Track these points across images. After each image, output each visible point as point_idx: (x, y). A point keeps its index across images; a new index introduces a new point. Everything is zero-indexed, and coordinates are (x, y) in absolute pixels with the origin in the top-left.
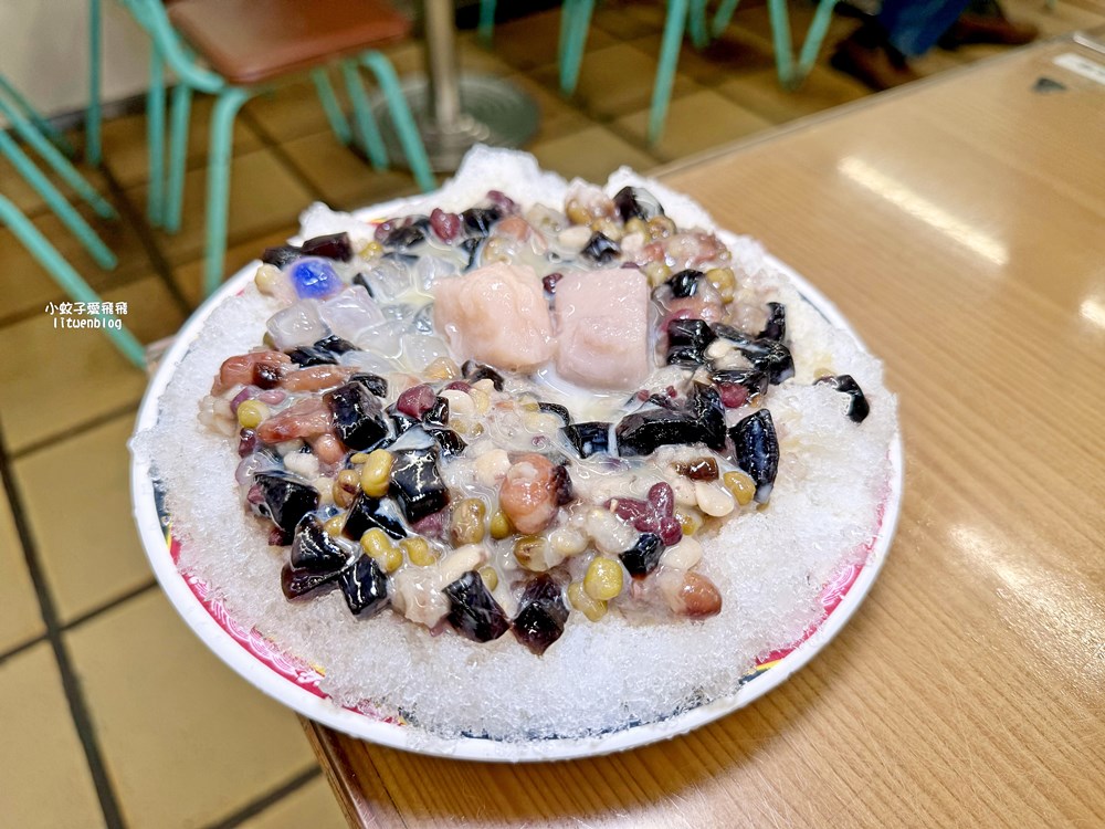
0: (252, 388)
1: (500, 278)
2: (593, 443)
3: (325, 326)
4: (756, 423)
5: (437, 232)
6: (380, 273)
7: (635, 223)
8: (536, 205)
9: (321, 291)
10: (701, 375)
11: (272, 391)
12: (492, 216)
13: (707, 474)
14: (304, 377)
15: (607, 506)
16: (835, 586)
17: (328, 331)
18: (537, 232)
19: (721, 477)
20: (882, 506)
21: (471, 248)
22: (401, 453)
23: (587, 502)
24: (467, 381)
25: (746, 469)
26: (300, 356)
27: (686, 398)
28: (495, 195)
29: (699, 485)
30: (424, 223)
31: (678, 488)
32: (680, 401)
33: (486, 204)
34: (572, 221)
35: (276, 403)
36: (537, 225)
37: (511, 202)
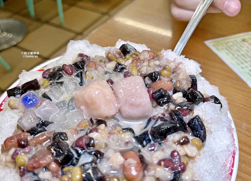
0: (18, 149)
1: (98, 89)
2: (146, 141)
3: (39, 118)
4: (196, 121)
5: (66, 72)
6: (52, 92)
7: (128, 56)
8: (96, 56)
9: (34, 105)
10: (172, 107)
11: (26, 148)
12: (83, 62)
13: (186, 142)
14: (37, 140)
15: (159, 164)
16: (228, 165)
17: (40, 119)
18: (99, 65)
19: (191, 142)
20: (233, 135)
21: (80, 76)
22: (83, 165)
23: (152, 164)
24: (94, 126)
25: (197, 137)
26: (33, 132)
27: (169, 115)
28: (81, 55)
29: (185, 146)
30: (60, 69)
31: (180, 151)
32: (167, 117)
33: (79, 59)
34: (110, 60)
35: (28, 152)
36: (98, 63)
37: (87, 56)
